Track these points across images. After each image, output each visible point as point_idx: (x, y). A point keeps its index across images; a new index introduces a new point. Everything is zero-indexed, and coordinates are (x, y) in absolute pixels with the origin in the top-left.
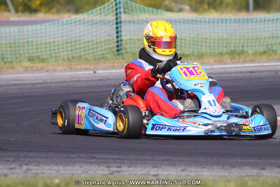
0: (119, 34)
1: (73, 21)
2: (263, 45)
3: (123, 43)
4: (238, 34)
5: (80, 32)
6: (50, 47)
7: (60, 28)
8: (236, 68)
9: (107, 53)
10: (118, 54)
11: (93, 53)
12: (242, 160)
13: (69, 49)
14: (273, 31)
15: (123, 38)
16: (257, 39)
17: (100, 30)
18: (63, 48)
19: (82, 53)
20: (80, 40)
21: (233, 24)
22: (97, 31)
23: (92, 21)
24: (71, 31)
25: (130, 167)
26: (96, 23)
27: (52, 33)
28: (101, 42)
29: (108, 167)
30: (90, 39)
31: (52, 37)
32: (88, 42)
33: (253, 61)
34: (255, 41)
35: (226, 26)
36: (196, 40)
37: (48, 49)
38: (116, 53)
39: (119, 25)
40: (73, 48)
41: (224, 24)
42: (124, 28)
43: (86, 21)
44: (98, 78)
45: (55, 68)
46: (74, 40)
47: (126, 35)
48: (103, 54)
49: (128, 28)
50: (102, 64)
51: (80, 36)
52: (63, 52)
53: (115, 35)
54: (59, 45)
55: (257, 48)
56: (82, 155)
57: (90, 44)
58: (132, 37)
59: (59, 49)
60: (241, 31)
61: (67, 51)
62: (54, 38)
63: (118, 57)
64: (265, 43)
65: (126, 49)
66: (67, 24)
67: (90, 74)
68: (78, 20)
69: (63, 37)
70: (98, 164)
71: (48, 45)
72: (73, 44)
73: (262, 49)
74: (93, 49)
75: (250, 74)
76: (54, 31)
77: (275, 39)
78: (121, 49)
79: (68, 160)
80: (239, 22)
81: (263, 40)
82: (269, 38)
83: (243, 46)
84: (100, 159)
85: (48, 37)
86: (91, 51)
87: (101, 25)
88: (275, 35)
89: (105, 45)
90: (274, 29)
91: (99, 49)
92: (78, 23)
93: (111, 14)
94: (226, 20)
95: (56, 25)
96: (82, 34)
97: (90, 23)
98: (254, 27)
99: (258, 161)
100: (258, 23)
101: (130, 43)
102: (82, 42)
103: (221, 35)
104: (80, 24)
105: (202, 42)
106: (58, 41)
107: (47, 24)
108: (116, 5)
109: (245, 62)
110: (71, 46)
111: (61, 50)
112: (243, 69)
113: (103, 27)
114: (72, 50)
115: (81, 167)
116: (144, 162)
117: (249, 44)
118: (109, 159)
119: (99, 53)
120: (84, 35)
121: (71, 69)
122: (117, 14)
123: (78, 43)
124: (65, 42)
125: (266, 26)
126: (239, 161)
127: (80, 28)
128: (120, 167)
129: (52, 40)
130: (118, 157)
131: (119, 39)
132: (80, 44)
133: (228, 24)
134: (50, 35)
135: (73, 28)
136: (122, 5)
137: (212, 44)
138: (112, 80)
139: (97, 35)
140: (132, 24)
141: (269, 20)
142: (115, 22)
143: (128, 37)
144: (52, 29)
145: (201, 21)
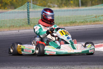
0: (29, 17)
1: (12, 12)
2: (83, 19)
3: (30, 20)
4: (74, 15)
5: (14, 16)
6: (3, 22)
7: (7, 15)
8: (71, 28)
9: (24, 24)
10: (29, 24)
11: (19, 24)
12: (67, 63)
13: (10, 22)
14: (87, 14)
15: (30, 18)
16: (81, 17)
17: (22, 15)
18: (8, 22)
19: (15, 24)
20: (14, 19)
21: (72, 12)
22: (20, 16)
23: (19, 12)
24: (11, 16)
25: (25, 67)
26: (20, 13)
27: (4, 17)
28: (22, 20)
29: (16, 67)
30: (18, 19)
31: (4, 18)
32: (17, 20)
33: (78, 25)
34: (80, 18)
35: (69, 13)
36: (58, 18)
37: (2, 23)
38: (28, 24)
39: (28, 13)
40: (12, 22)
41: (69, 12)
42: (30, 14)
43: (16, 12)
44: (20, 34)
45: (4, 30)
46: (12, 19)
47: (31, 17)
48: (23, 24)
49: (32, 14)
50: (21, 28)
51: (14, 18)
52: (8, 24)
53: (27, 17)
54: (6, 21)
55: (81, 20)
56: (8, 63)
57: (18, 20)
58: (34, 17)
59: (6, 23)
60: (75, 14)
61: (10, 23)
62: (5, 19)
63: (28, 25)
64: (84, 18)
65: (31, 22)
66: (9, 13)
67: (17, 32)
68: (13, 11)
69: (8, 18)
70: (13, 66)
71: (2, 21)
72: (12, 21)
73: (82, 21)
74: (19, 22)
75: (76, 30)
76: (5, 16)
77: (88, 17)
78: (30, 22)
79: (2, 65)
80: (74, 11)
81: (83, 17)
82: (85, 16)
83: (76, 20)
84: (15, 64)
85: (2, 19)
86: (18, 23)
87: (22, 13)
88: (88, 15)
89: (24, 21)
90: (87, 13)
91: (21, 22)
92: (13, 13)
93: (26, 9)
94: (69, 10)
95: (5, 14)
96: (15, 17)
97: (18, 13)
98: (80, 12)
99: (73, 63)
100: (81, 11)
101: (33, 20)
102: (15, 20)
103: (67, 16)
104: (14, 13)
105: (60, 18)
106: (6, 20)
107: (2, 14)
108: (27, 6)
109: (75, 26)
110: (11, 22)
111: (7, 23)
112: (74, 29)
113: (23, 14)
114: (11, 23)
115: (6, 67)
116: (30, 65)
117: (78, 19)
118: (18, 64)
119: (22, 24)
120: (16, 17)
121: (10, 30)
122: (28, 9)
123: (14, 20)
124: (9, 20)
125: (84, 12)
126: (66, 63)
127: (14, 15)
128: (21, 67)
129: (4, 20)
130: (22, 63)
131: (29, 18)
132: (14, 21)
133: (70, 12)
134: (3, 18)
135: (12, 15)
136: (29, 6)
137: (64, 19)
138: (25, 34)
139: (21, 17)
140: (34, 13)
141: (85, 10)
142: (27, 12)
143: (32, 18)
144: (4, 16)
145: (60, 11)
